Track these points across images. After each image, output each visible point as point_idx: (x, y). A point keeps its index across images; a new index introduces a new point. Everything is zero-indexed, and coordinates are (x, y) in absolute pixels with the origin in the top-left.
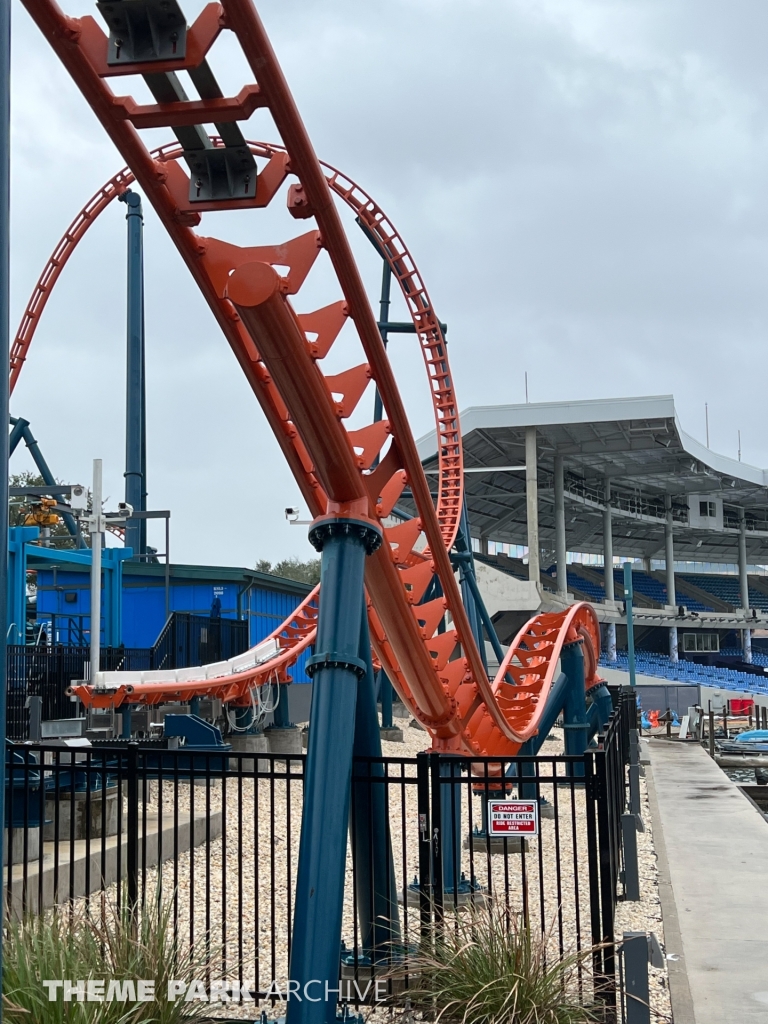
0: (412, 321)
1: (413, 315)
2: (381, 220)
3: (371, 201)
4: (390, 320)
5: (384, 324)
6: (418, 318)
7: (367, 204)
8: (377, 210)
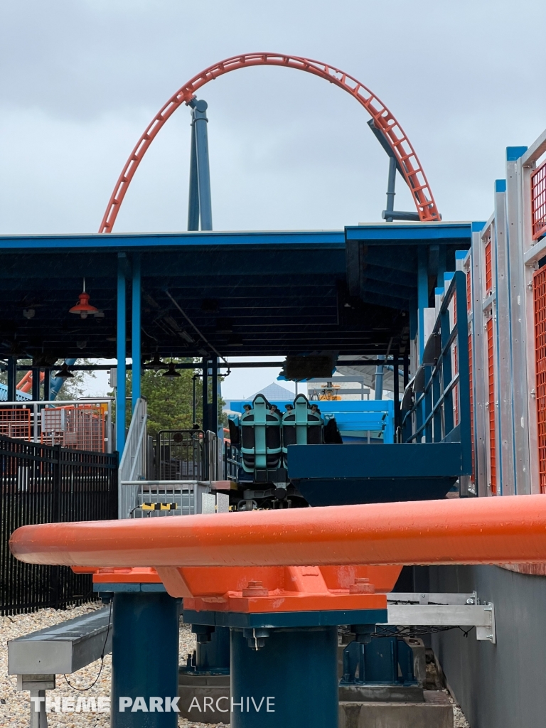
0: (417, 211)
1: (418, 207)
2: (393, 125)
3: (386, 109)
4: (395, 210)
5: (390, 213)
6: (422, 209)
7: (383, 112)
8: (390, 117)
